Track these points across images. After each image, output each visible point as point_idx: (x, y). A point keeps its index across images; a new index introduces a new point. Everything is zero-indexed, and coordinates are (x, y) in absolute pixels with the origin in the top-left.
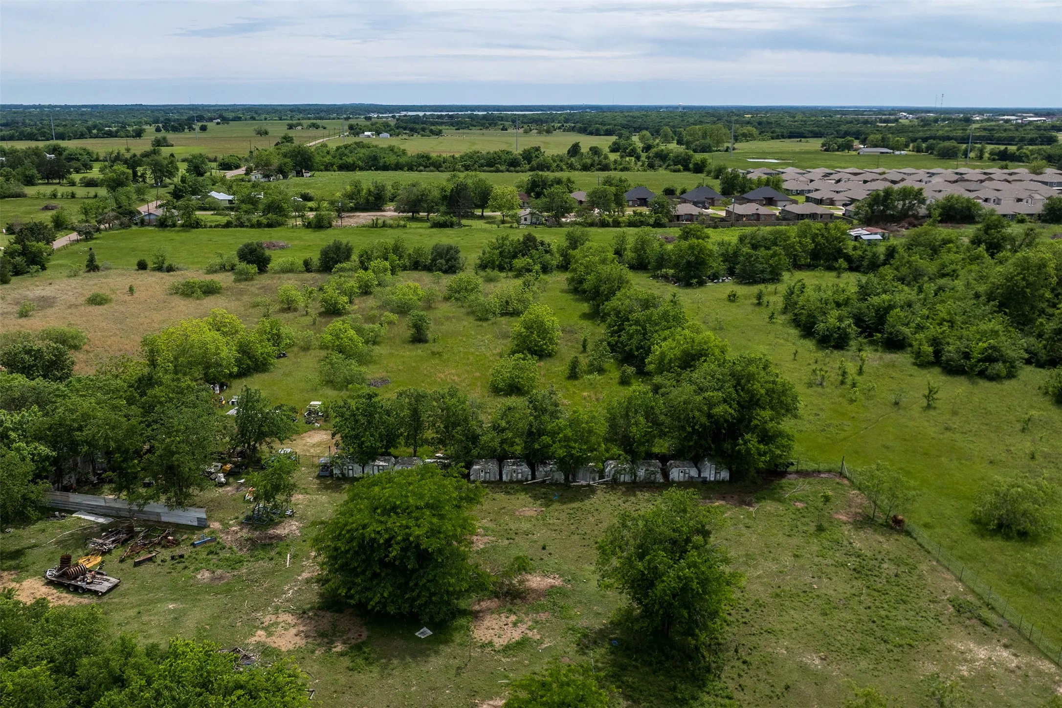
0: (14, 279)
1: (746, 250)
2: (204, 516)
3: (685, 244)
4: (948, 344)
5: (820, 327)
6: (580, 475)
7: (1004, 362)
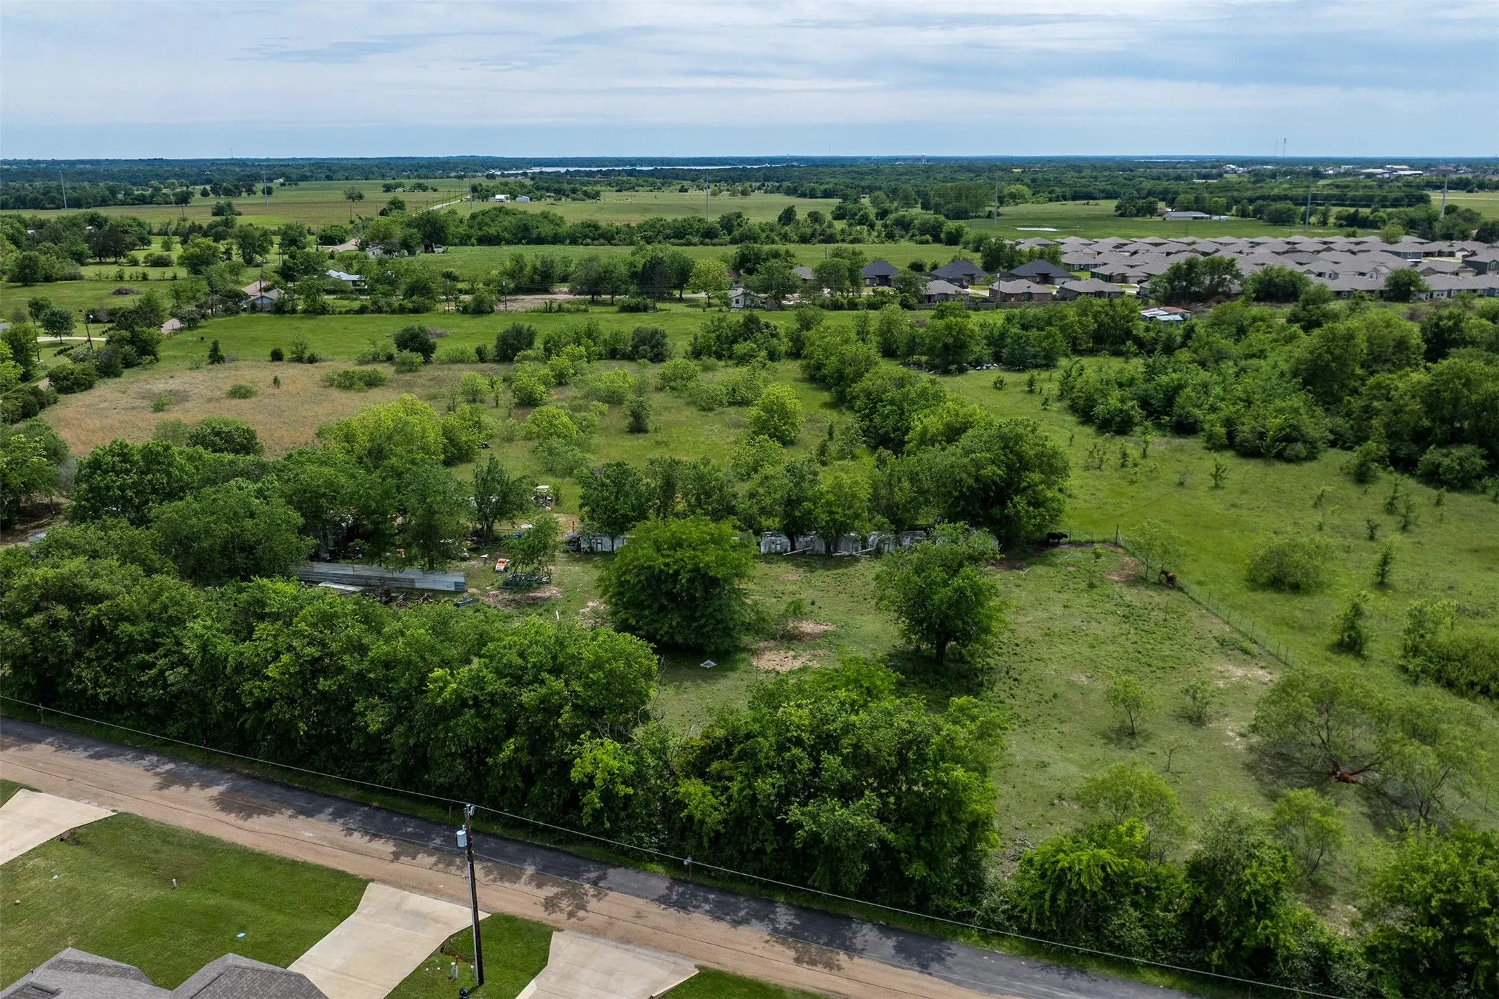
0: (126, 372)
1: (1015, 330)
2: (462, 580)
3: (940, 324)
4: (1243, 424)
5: (1100, 409)
6: (842, 545)
7: (1305, 442)
